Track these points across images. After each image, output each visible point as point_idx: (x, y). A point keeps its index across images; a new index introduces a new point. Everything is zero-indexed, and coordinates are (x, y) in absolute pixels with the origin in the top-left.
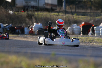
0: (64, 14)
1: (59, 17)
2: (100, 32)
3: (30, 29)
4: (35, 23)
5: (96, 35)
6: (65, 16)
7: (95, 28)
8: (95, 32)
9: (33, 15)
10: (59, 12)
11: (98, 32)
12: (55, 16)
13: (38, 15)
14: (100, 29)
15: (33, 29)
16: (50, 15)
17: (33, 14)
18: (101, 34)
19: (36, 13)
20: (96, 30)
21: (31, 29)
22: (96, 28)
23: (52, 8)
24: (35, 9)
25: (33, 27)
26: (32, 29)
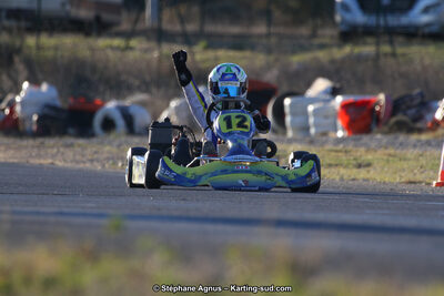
0: (153, 44)
1: (131, 55)
2: (311, 120)
3: (3, 110)
4: (26, 85)
5: (290, 134)
6: (156, 54)
7: (287, 101)
8: (288, 119)
9: (19, 51)
10: (129, 35)
11: (299, 120)
12: (111, 54)
13: (39, 47)
14: (311, 108)
15: (18, 108)
16: (92, 50)
17: (18, 43)
18: (313, 131)
19: (31, 41)
20: (293, 114)
21: (7, 111)
22: (291, 105)
23: (98, 19)
24: (23, 24)
25: (18, 99)
26: (12, 112)
